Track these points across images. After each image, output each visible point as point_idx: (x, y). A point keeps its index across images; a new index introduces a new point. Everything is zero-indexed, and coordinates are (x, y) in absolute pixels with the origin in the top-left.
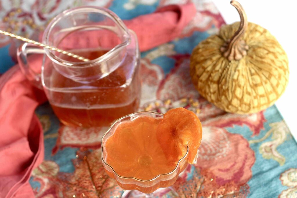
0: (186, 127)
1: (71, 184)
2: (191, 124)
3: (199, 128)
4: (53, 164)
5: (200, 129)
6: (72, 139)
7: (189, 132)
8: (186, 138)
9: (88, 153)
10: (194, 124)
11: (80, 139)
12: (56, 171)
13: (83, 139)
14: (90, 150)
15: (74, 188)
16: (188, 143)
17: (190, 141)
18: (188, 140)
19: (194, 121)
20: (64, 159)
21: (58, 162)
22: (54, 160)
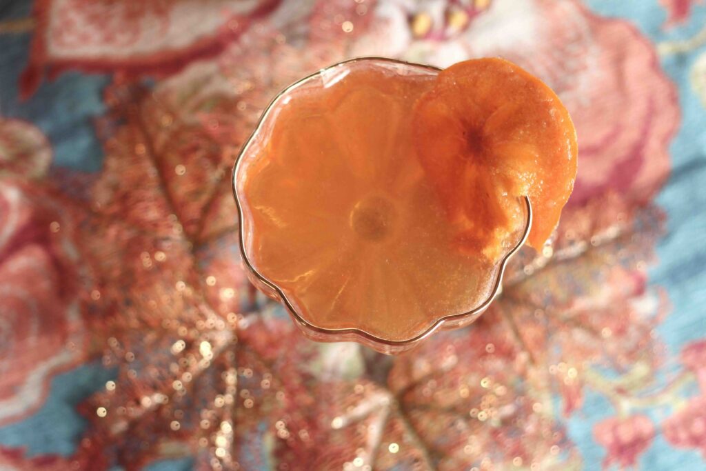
0: (521, 132)
1: (98, 215)
2: (538, 122)
3: (568, 142)
4: (31, 135)
5: (570, 143)
6: (85, 39)
7: (531, 150)
8: (521, 173)
9: (140, 94)
10: (549, 124)
11: (109, 39)
12: (42, 161)
13: (122, 38)
14: (145, 79)
15: (112, 232)
16: (530, 191)
17: (535, 183)
18: (528, 180)
19: (549, 116)
20: (62, 114)
21: (47, 125)
22: (31, 118)
